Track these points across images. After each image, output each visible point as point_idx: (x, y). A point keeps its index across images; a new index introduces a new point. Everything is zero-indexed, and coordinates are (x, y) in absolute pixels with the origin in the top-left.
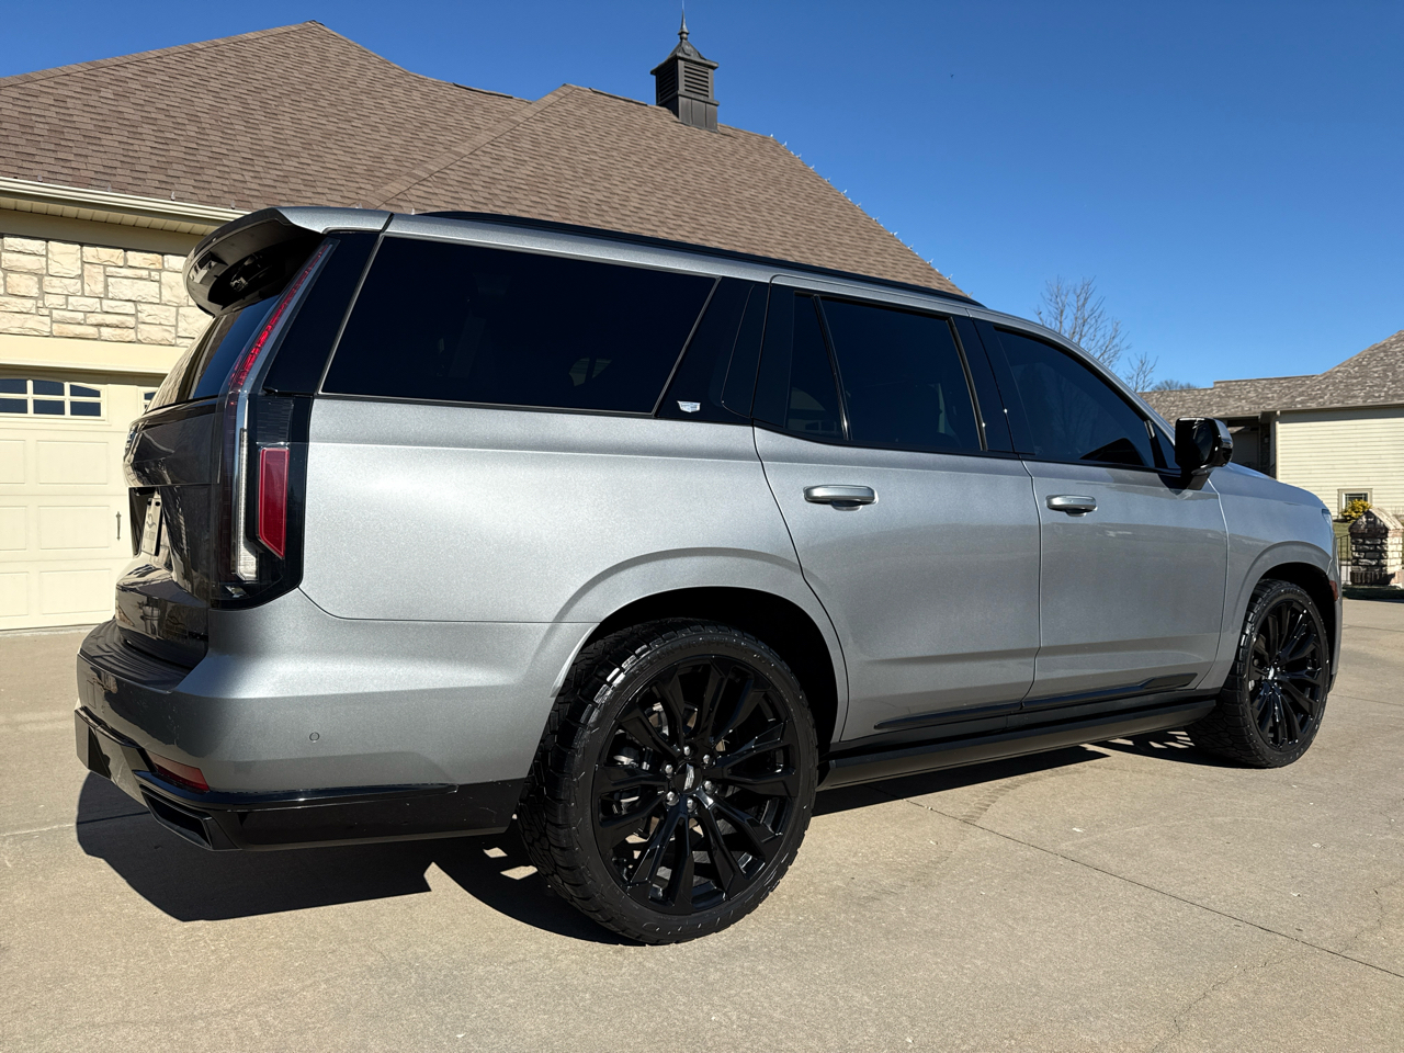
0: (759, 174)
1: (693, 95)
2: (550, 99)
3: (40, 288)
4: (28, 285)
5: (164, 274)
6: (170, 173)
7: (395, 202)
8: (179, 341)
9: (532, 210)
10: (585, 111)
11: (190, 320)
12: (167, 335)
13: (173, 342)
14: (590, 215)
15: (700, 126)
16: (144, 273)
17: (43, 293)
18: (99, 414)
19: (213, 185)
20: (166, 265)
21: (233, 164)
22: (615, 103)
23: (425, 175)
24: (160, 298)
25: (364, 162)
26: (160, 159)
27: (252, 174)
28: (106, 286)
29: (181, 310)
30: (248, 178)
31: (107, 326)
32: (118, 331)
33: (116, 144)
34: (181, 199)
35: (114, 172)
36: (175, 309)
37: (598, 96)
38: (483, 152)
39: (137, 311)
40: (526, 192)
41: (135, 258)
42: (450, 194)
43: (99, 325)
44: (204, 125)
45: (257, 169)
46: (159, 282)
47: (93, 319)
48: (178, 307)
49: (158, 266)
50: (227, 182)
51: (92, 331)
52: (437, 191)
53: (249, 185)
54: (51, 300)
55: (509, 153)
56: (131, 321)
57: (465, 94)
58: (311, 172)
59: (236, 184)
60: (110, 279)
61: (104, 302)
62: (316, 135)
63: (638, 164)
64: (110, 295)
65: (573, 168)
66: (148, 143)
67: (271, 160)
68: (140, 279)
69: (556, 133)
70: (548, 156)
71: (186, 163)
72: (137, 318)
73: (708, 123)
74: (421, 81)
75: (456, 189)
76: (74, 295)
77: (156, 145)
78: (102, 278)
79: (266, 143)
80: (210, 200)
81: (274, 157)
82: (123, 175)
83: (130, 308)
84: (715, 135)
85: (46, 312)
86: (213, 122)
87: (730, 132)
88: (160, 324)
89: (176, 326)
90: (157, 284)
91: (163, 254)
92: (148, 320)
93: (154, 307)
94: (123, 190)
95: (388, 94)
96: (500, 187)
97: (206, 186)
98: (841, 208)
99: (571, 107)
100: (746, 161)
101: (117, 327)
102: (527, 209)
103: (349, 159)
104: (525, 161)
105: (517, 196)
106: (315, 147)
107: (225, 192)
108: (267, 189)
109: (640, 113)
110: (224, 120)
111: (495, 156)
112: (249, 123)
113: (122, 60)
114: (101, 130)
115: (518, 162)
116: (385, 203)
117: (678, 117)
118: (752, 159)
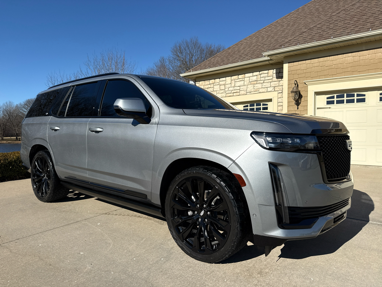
3: (225, 87)
4: (223, 87)
5: (245, 78)
8: (247, 93)
11: (249, 88)
12: (245, 92)
16: (241, 79)
17: (225, 88)
24: (244, 84)
31: (235, 93)
32: (237, 93)
36: (247, 86)
39: (240, 88)
41: (240, 76)
43: (233, 93)
47: (233, 92)
49: (244, 77)
51: (232, 94)
54: (226, 89)
56: (238, 91)
60: (236, 83)
61: (234, 88)
64: (235, 86)
66: (250, 48)
68: (241, 81)
72: (240, 90)
76: (230, 87)
78: (234, 83)
83: (238, 88)
85: (225, 92)
89: (247, 90)
90: (244, 81)
91: (245, 74)
92: (242, 90)
93: (243, 87)
111: (348, 10)
112: (283, 31)
113: (267, 26)
114: (244, 48)
115: (358, 8)
116: (280, 46)
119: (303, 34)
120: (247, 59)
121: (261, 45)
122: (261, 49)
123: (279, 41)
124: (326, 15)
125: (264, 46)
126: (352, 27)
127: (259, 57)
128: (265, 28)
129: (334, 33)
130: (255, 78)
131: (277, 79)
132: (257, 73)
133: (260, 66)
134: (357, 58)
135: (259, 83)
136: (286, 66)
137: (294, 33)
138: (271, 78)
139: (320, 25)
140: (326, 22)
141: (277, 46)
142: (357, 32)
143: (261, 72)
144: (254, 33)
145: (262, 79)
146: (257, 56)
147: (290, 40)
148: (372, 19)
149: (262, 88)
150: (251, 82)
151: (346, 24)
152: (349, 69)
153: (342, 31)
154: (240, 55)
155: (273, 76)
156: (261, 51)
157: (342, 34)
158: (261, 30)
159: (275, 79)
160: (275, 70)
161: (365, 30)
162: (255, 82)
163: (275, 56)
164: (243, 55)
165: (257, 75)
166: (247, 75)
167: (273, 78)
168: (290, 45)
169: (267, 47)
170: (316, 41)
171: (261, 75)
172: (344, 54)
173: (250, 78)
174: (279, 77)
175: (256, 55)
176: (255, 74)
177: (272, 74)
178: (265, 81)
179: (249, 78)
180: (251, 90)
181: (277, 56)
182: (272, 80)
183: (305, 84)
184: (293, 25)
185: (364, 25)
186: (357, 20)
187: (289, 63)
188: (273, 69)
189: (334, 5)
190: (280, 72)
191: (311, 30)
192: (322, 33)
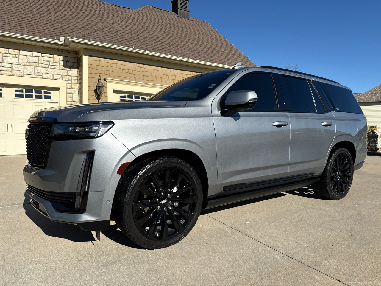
0: (200, 31)
1: (182, 9)
2: (140, 9)
5: (20, 56)
6: (22, 27)
7: (87, 36)
8: (25, 75)
9: (129, 39)
10: (150, 12)
11: (28, 69)
12: (21, 73)
13: (23, 75)
14: (146, 41)
15: (184, 18)
16: (14, 56)
18: (2, 96)
19: (34, 30)
20: (21, 54)
21: (42, 25)
22: (159, 11)
23: (97, 29)
24: (19, 63)
25: (82, 25)
26: (19, 23)
27: (47, 28)
28: (3, 59)
29: (25, 67)
30: (45, 29)
31: (3, 71)
32: (6, 72)
33: (7, 18)
34: (24, 34)
35: (4, 26)
36: (23, 66)
37: (155, 8)
38: (117, 23)
39: (12, 66)
40: (128, 34)
41: (11, 51)
42: (104, 34)
44: (35, 14)
45: (49, 26)
46: (18, 58)
48: (24, 66)
49: (18, 54)
50: (39, 30)
52: (100, 33)
53: (45, 31)
55: (124, 23)
56: (10, 69)
57: (116, 7)
58: (65, 28)
59: (41, 30)
60: (4, 57)
61: (2, 64)
62: (69, 17)
63: (163, 27)
64: (4, 62)
65: (143, 28)
66: (17, 18)
67: (53, 24)
69: (140, 18)
70: (136, 25)
71: (27, 24)
72: (12, 69)
73: (187, 17)
74: (103, 3)
75: (106, 33)
77: (19, 19)
78: (1, 57)
79: (53, 19)
80: (33, 34)
81: (55, 23)
82: (7, 27)
83: (10, 66)
84: (188, 20)
86: (38, 13)
87: (193, 19)
88: (19, 70)
89: (24, 71)
90: (18, 59)
91: (20, 50)
92: (15, 69)
93: (17, 65)
94: (6, 31)
95: (93, 6)
96: (120, 33)
97: (32, 31)
98: (223, 41)
99: (146, 11)
100: (196, 27)
101: (6, 71)
102: (127, 39)
103: (77, 24)
104: (129, 26)
105: (125, 35)
106: (67, 21)
107: (38, 32)
108: (51, 32)
109: (166, 14)
110: (41, 12)
111: (120, 24)
112: (49, 14)
116: (83, 36)
117: (178, 15)
118: (198, 27)
120: (28, 34)
121: (31, 19)
122: (37, 26)
124: (87, 16)
125: (39, 24)
126: (138, 43)
130: (36, 59)
131: (65, 67)
132: (39, 54)
134: (143, 69)
135: (42, 67)
136: (85, 58)
138: (58, 64)
139: (106, 28)
140: (109, 28)
142: (147, 49)
143: (43, 55)
145: (46, 63)
149: (46, 73)
150: (30, 62)
151: (131, 38)
153: (133, 43)
154: (7, 22)
155: (59, 63)
159: (62, 67)
160: (62, 57)
162: (37, 65)
164: (15, 25)
165: (38, 57)
166: (22, 52)
167: (60, 65)
168: (94, 40)
171: (44, 58)
173: (28, 57)
174: (67, 66)
176: (35, 54)
177: (59, 61)
178: (49, 66)
179: (26, 57)
180: (30, 72)
182: (58, 67)
183: (105, 80)
185: (146, 45)
186: (136, 37)
187: (88, 56)
188: (60, 56)
189: (86, 9)
190: (68, 61)
191: (102, 30)
192: (116, 38)
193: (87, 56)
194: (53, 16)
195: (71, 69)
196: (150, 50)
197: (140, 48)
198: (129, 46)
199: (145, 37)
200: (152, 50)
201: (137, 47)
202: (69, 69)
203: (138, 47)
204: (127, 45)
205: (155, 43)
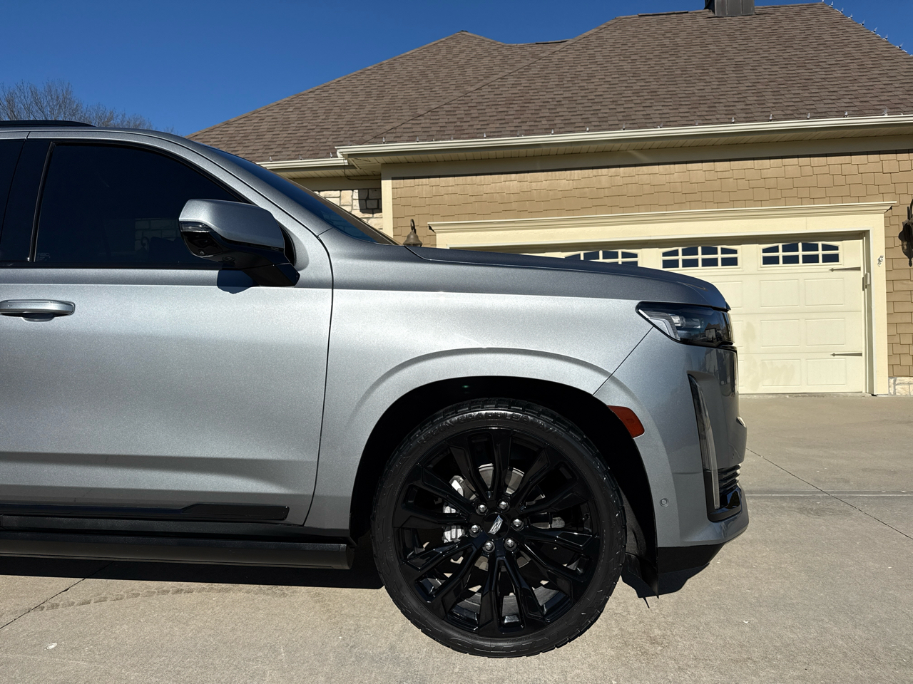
0: (774, 38)
2: (590, 32)
9: (491, 118)
10: (617, 33)
15: (732, 14)
19: (304, 148)
21: (328, 133)
22: (654, 19)
23: (423, 113)
30: (329, 140)
33: (271, 136)
37: (642, 18)
38: (489, 85)
40: (498, 107)
42: (431, 121)
44: (331, 114)
50: (315, 144)
52: (424, 121)
53: (328, 144)
55: (511, 82)
62: (399, 103)
63: (632, 61)
65: (561, 79)
66: (289, 132)
70: (546, 76)
71: (301, 138)
73: (745, 10)
74: (510, 48)
77: (293, 132)
79: (361, 116)
81: (359, 123)
84: (746, 18)
86: (339, 111)
96: (479, 107)
99: (605, 33)
100: (766, 31)
102: (488, 118)
104: (520, 84)
105: (488, 111)
106: (391, 111)
109: (674, 21)
110: (347, 108)
111: (497, 86)
112: (361, 106)
113: (317, 88)
114: (269, 130)
115: (514, 86)
116: (375, 137)
117: (714, 12)
118: (776, 27)
119: (418, 118)
120: (288, 157)
121: (314, 127)
122: (318, 137)
123: (357, 125)
124: (445, 89)
125: (324, 133)
126: (515, 121)
127: (319, 156)
128: (311, 90)
129: (483, 127)
131: (363, 213)
133: (321, 178)
134: (525, 186)
136: (387, 186)
137: (387, 115)
138: (348, 208)
139: (450, 106)
140: (459, 102)
141: (367, 137)
142: (528, 133)
143: (322, 194)
144: (287, 99)
146: (312, 153)
147: (395, 128)
148: (545, 112)
151: (503, 114)
152: (514, 206)
153: (498, 125)
154: (266, 143)
155: (352, 206)
156: (321, 142)
157: (501, 132)
158: (303, 93)
159: (357, 212)
160: (357, 191)
161: (541, 131)
163: (366, 158)
164: (276, 146)
167: (352, 209)
168: (397, 139)
169: (334, 137)
170: (455, 139)
172: (502, 173)
174: (367, 209)
175: (308, 150)
177: (351, 201)
181: (370, 158)
183: (430, 228)
184: (380, 97)
185: (536, 121)
186: (519, 109)
187: (393, 179)
188: (353, 190)
189: (457, 72)
190: (368, 199)
191: (433, 114)
192: (458, 124)
193: (391, 181)
194: (368, 108)
195: (375, 215)
196: (538, 131)
197: (509, 133)
198: (478, 135)
199: (550, 100)
200: (544, 131)
201: (500, 134)
202: (371, 215)
203: (503, 133)
204: (474, 135)
205: (569, 110)
